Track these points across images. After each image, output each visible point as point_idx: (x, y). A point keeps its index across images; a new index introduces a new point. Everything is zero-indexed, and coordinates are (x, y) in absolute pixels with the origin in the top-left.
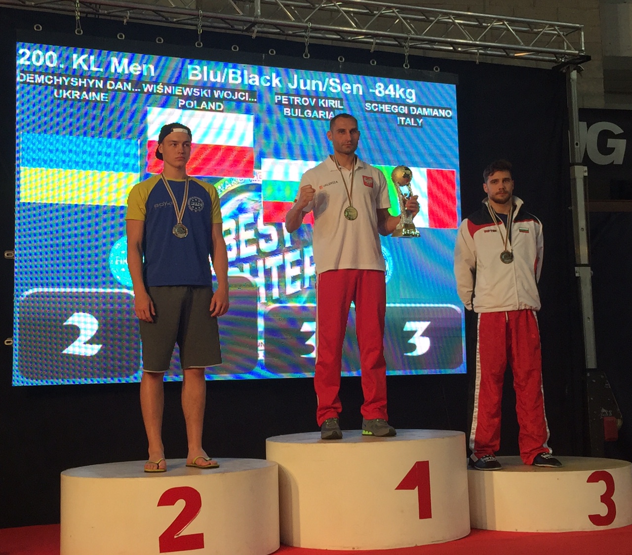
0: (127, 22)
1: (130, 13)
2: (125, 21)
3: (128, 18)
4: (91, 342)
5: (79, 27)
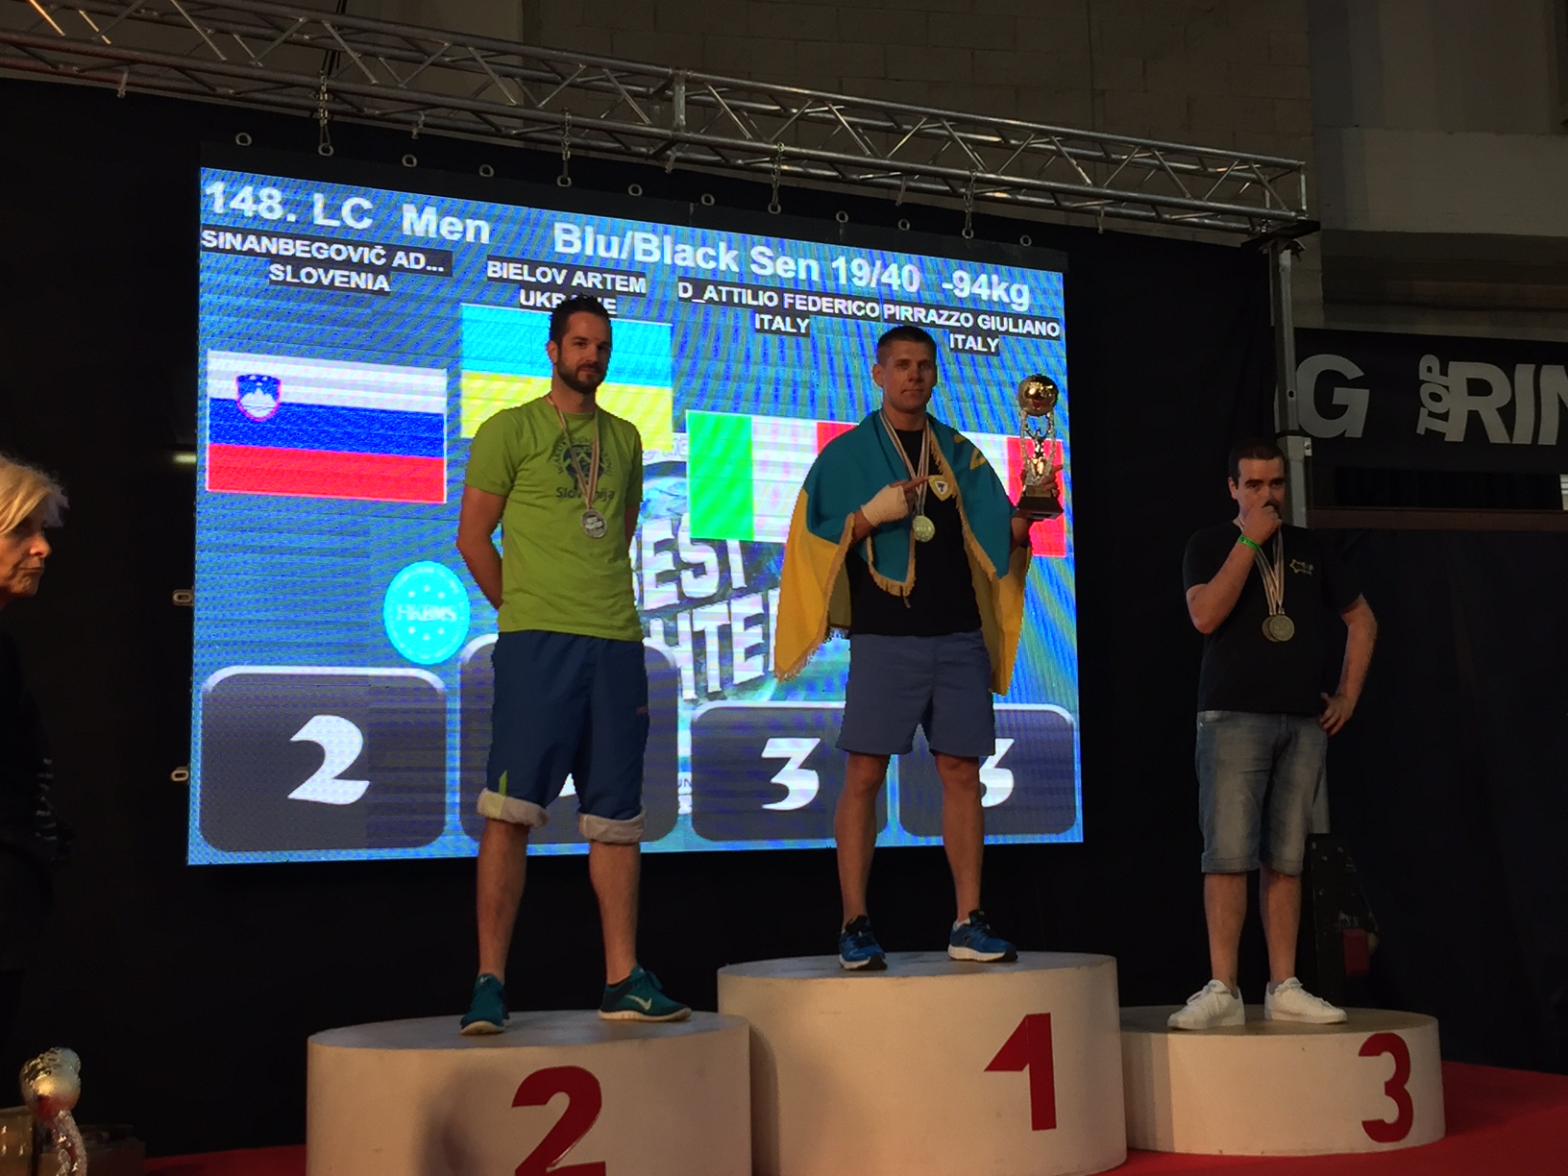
0: (419, 134)
1: (426, 115)
2: (415, 132)
3: (421, 126)
4: (348, 775)
5: (325, 141)
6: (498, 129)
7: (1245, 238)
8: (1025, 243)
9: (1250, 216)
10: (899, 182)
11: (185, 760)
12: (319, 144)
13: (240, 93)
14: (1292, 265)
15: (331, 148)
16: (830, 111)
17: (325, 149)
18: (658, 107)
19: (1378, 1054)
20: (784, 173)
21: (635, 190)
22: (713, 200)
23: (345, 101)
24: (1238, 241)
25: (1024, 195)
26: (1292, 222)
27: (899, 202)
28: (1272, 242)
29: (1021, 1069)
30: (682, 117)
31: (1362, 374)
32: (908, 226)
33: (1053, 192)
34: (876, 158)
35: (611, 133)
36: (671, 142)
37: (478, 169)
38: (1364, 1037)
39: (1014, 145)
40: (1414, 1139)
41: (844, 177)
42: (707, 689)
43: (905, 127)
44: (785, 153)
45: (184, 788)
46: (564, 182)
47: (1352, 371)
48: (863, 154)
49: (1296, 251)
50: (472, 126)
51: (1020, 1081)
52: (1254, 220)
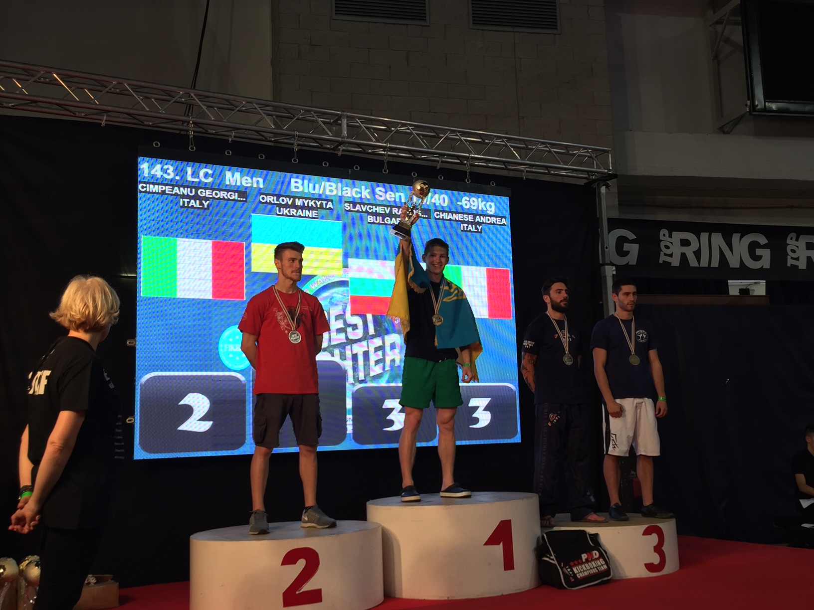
0: (232, 141)
1: (235, 133)
2: (230, 140)
3: (233, 137)
4: (203, 419)
5: (192, 144)
6: (266, 138)
7: (586, 181)
8: (493, 184)
9: (588, 172)
10: (438, 159)
11: (132, 413)
12: (189, 146)
13: (154, 124)
14: (606, 193)
15: (195, 148)
16: (408, 129)
17: (192, 148)
18: (334, 128)
19: (651, 534)
20: (389, 155)
21: (326, 164)
22: (359, 168)
23: (200, 127)
24: (582, 182)
25: (491, 164)
26: (605, 174)
27: (438, 167)
28: (597, 183)
29: (499, 544)
30: (346, 132)
31: (636, 237)
32: (443, 178)
33: (504, 163)
34: (429, 148)
35: (315, 140)
36: (341, 143)
37: (258, 156)
38: (644, 527)
39: (487, 142)
40: (667, 570)
41: (415, 157)
42: (358, 379)
43: (441, 135)
44: (389, 147)
45: (132, 426)
46: (295, 161)
47: (632, 236)
48: (423, 147)
49: (607, 186)
50: (255, 137)
51: (499, 549)
52: (590, 173)
